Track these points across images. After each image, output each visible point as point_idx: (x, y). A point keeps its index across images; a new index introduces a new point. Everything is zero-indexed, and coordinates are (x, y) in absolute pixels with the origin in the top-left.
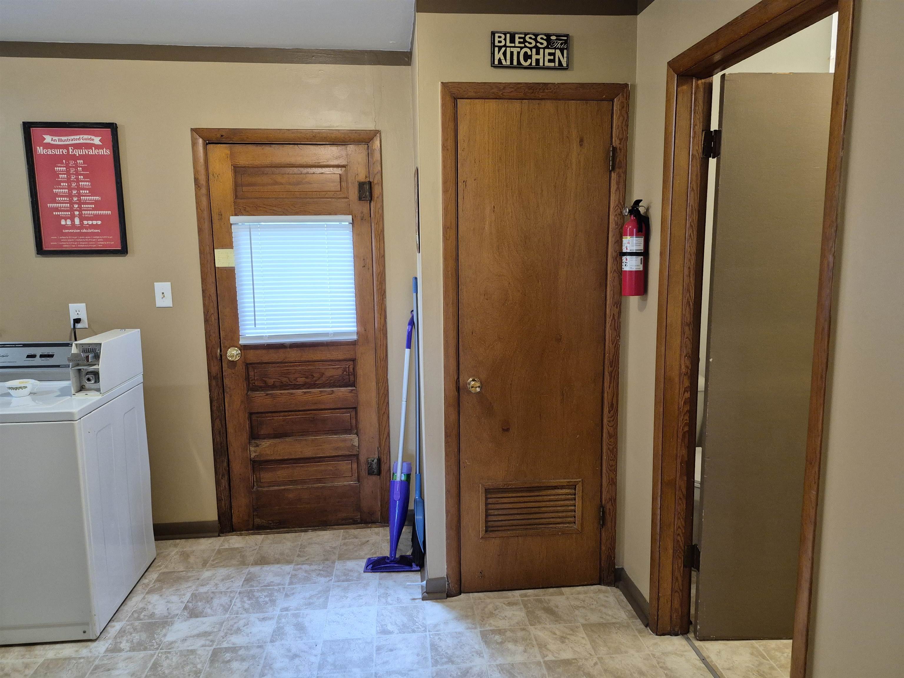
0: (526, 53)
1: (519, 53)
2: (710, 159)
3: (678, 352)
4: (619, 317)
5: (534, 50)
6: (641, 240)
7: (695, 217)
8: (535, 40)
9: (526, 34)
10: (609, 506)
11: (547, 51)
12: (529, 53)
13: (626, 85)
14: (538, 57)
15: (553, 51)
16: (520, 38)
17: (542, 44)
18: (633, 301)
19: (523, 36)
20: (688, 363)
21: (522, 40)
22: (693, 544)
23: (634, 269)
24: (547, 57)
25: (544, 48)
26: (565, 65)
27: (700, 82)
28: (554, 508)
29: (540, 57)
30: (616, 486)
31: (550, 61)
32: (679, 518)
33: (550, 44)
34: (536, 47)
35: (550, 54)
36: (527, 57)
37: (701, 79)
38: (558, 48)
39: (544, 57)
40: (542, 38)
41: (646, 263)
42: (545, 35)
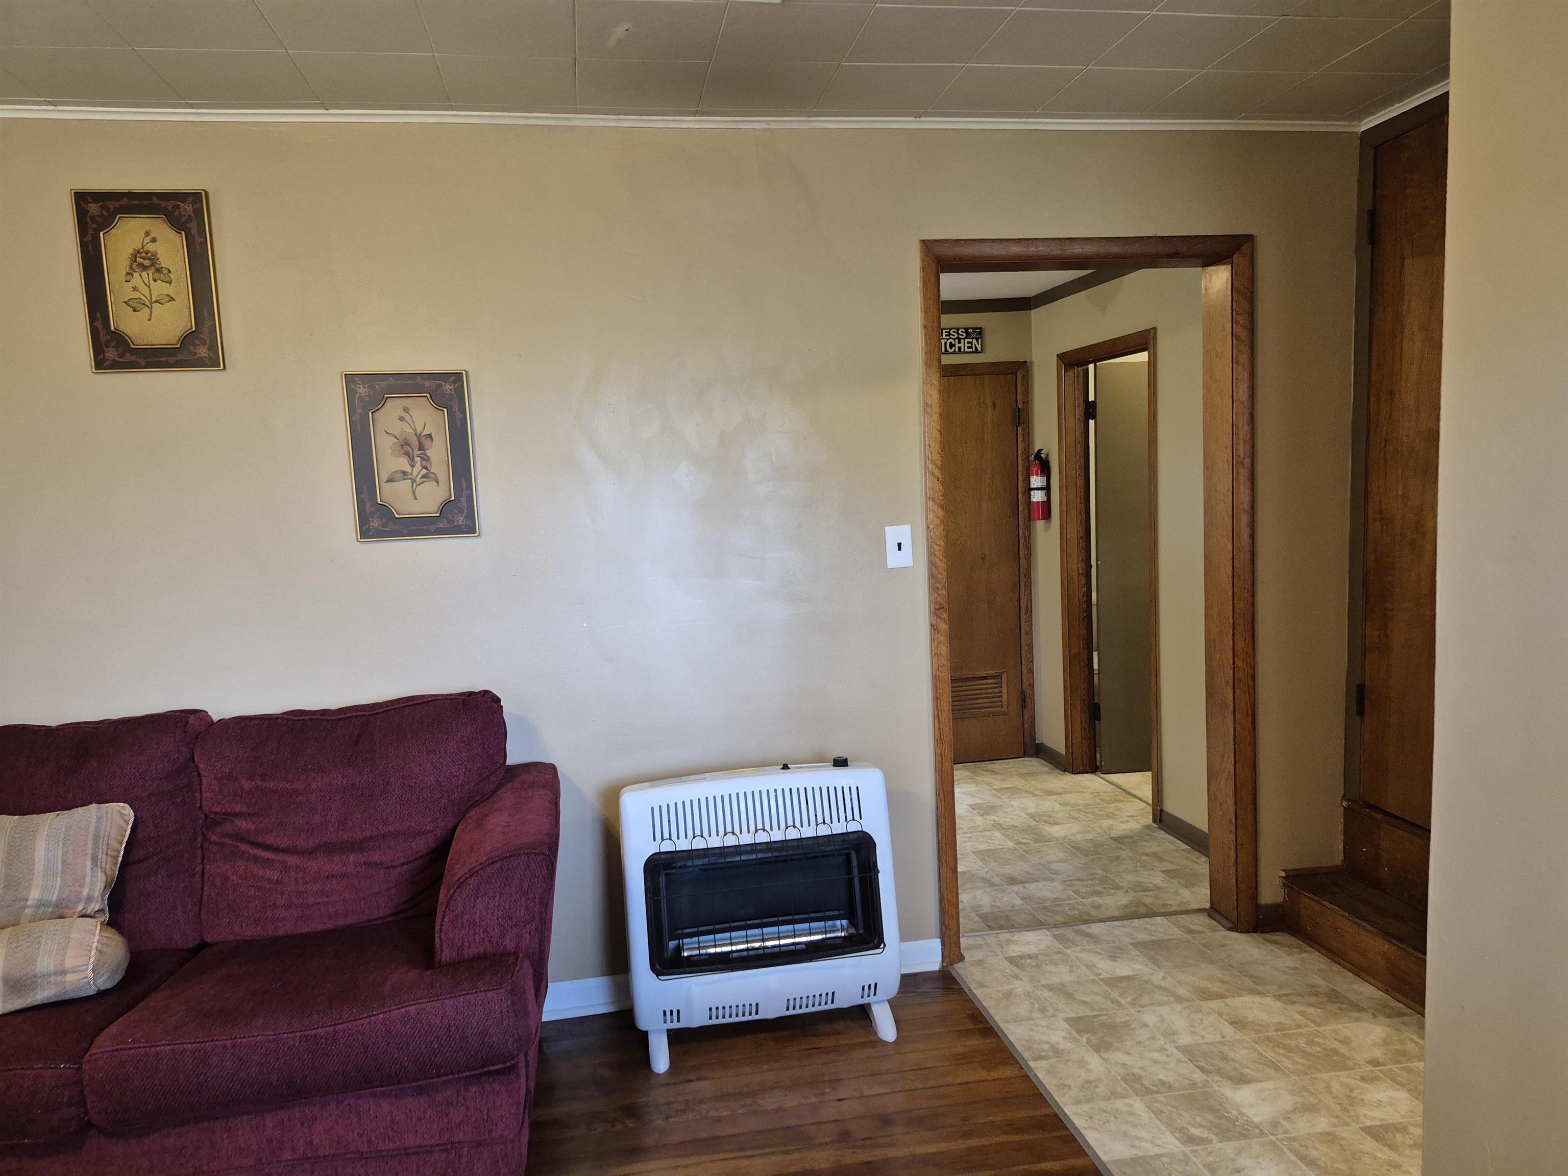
0: (951, 343)
1: (946, 343)
2: (1090, 420)
3: (1076, 558)
4: (1029, 538)
5: (957, 341)
6: (1045, 478)
7: (1082, 461)
8: (957, 333)
9: (950, 329)
10: (1028, 691)
11: (966, 340)
12: (953, 343)
13: (1026, 362)
14: (960, 345)
15: (970, 340)
16: (946, 332)
17: (962, 335)
18: (1040, 524)
19: (948, 330)
20: (1083, 566)
21: (947, 334)
22: (1095, 702)
23: (1040, 500)
24: (967, 345)
25: (964, 339)
26: (980, 350)
27: (1080, 369)
28: (980, 705)
29: (962, 345)
30: (1033, 674)
31: (969, 348)
32: (1083, 682)
33: (968, 336)
34: (958, 338)
35: (968, 343)
36: (952, 346)
37: (1081, 367)
38: (974, 338)
39: (964, 345)
40: (962, 332)
41: (1048, 495)
42: (965, 329)
